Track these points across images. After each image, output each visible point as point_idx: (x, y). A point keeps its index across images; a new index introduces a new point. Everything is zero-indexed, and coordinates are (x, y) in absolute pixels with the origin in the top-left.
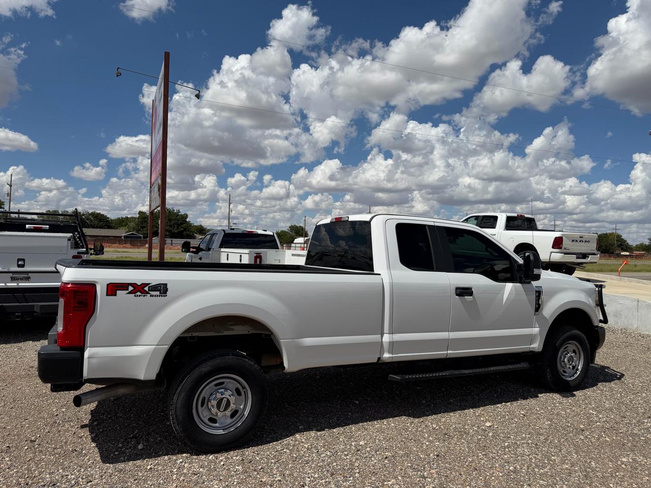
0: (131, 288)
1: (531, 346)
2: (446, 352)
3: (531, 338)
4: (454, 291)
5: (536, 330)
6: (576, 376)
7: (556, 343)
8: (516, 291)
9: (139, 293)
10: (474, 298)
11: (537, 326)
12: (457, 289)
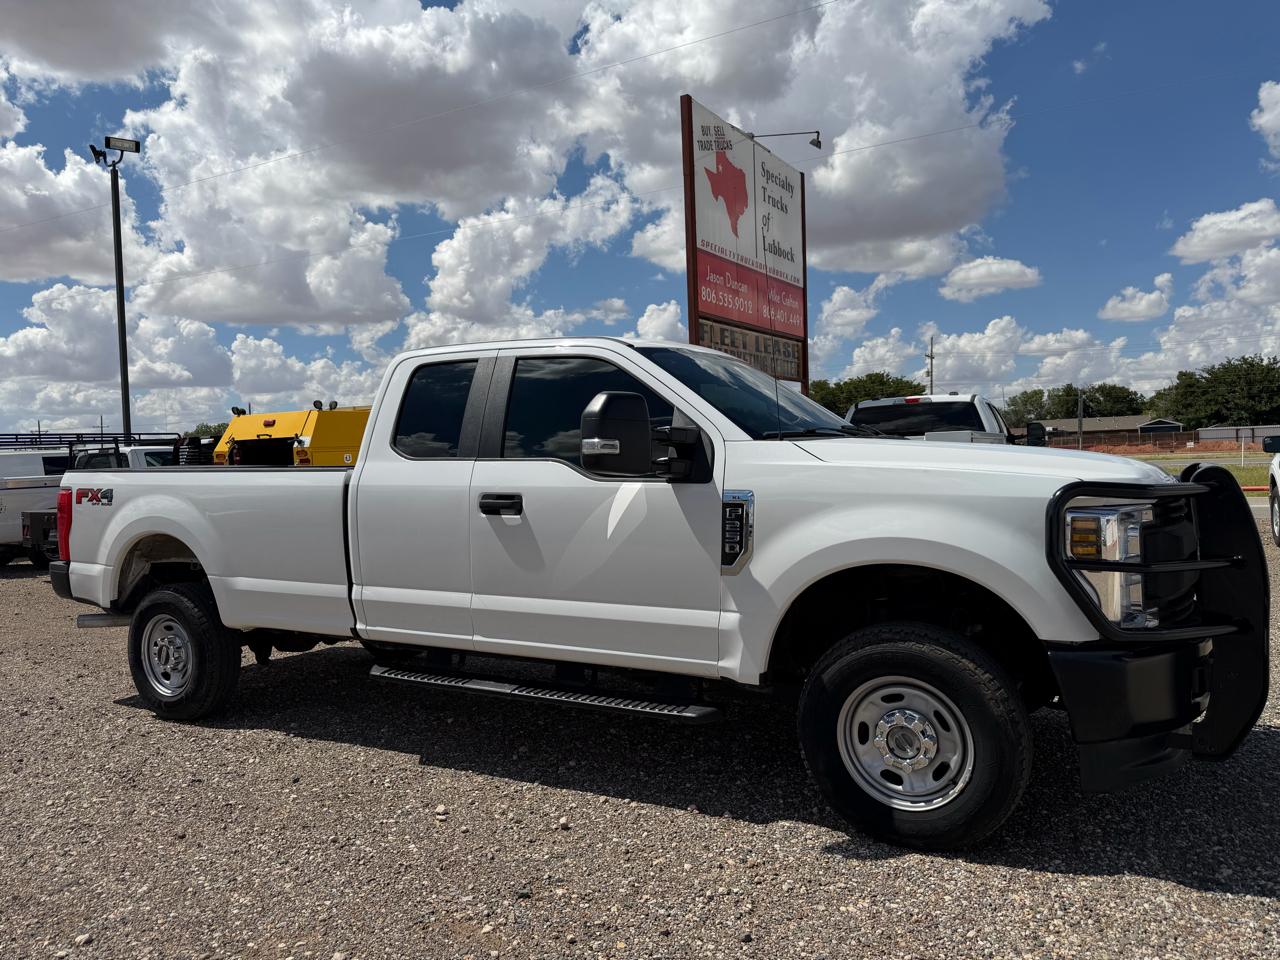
0: (90, 495)
1: (721, 664)
2: (470, 638)
3: (716, 641)
4: (475, 502)
5: (730, 619)
6: (938, 803)
7: (823, 671)
8: (647, 503)
9: (95, 501)
10: (524, 519)
11: (733, 607)
12: (486, 496)
